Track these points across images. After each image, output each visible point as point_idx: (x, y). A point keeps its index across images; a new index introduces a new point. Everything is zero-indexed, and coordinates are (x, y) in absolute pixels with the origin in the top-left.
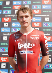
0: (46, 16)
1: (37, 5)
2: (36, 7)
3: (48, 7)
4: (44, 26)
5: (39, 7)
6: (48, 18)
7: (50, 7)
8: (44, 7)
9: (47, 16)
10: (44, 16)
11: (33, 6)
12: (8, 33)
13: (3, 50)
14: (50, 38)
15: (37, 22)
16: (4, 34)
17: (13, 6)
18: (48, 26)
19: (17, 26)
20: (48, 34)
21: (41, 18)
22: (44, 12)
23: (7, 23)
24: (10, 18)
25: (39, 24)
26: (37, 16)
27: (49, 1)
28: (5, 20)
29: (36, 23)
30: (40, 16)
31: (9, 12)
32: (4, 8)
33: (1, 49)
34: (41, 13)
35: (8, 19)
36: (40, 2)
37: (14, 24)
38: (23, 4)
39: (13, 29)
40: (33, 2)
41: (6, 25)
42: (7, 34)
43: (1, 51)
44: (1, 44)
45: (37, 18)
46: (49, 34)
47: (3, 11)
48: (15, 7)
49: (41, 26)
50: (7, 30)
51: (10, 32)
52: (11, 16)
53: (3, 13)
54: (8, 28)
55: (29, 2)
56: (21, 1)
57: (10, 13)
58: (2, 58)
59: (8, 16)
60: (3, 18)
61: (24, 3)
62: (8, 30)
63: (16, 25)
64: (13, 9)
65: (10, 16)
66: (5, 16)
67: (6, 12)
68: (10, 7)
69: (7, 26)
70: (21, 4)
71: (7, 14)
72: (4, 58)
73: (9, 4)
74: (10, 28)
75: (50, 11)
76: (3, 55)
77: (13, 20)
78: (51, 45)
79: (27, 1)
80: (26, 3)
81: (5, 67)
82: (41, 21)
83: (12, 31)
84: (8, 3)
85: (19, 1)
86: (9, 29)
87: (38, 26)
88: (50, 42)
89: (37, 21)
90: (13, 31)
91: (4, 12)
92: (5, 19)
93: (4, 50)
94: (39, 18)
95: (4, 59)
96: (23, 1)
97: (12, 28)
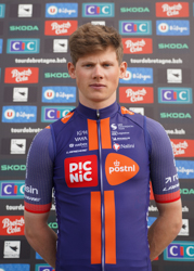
0: (169, 61)
1: (135, 22)
2: (133, 28)
3: (177, 28)
4: (164, 99)
5: (143, 28)
6: (179, 72)
7: (186, 29)
8: (163, 28)
9: (174, 61)
10: (163, 62)
11: (121, 23)
13: (9, 190)
14: (185, 144)
16: (13, 131)
17: (47, 22)
18: (177, 102)
19: (64, 101)
20: (177, 132)
21: (151, 70)
22: (161, 46)
23: (25, 90)
24: (37, 69)
25: (144, 92)
27: (179, 6)
28: (18, 75)
29: (135, 90)
30: (149, 61)
31: (31, 46)
32: (12, 28)
33: (4, 186)
34: (151, 52)
35: (29, 72)
36: (147, 10)
37: (49, 94)
38: (85, 15)
39: (47, 111)
40: (123, 10)
41: (20, 95)
42: (25, 130)
43: (4, 194)
44: (4, 168)
46: (182, 132)
47: (10, 41)
48: (55, 25)
49: (151, 101)
50: (24, 115)
51: (34, 121)
53: (9, 51)
54: (27, 107)
55: (106, 10)
56: (76, 5)
57: (36, 51)
58: (6, 222)
59: (29, 61)
60: (7, 69)
61: (89, 10)
63: (57, 95)
64: (47, 33)
65: (34, 61)
66: (17, 61)
67: (20, 46)
68: (36, 28)
69: (25, 98)
70: (76, 16)
71: (25, 52)
72: (12, 220)
73: (29, 14)
74: (35, 108)
75: (185, 46)
76: (9, 208)
77: (47, 75)
78: (188, 171)
79: (98, 5)
80: (96, 10)
81: (16, 254)
82: (151, 82)
83: (44, 120)
84: (25, 11)
85: (67, 4)
87: (141, 99)
88: (185, 162)
89: (135, 82)
91: (13, 46)
92: (15, 73)
93: (13, 190)
94: (143, 69)
95: (15, 223)
96: (85, 5)
97: (44, 109)
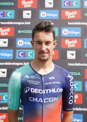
12: (8, 61)
15: (71, 38)
26: (73, 24)
45: (71, 28)
52: (15, 23)
62: (9, 55)
86: (10, 53)
90: (19, 56)
